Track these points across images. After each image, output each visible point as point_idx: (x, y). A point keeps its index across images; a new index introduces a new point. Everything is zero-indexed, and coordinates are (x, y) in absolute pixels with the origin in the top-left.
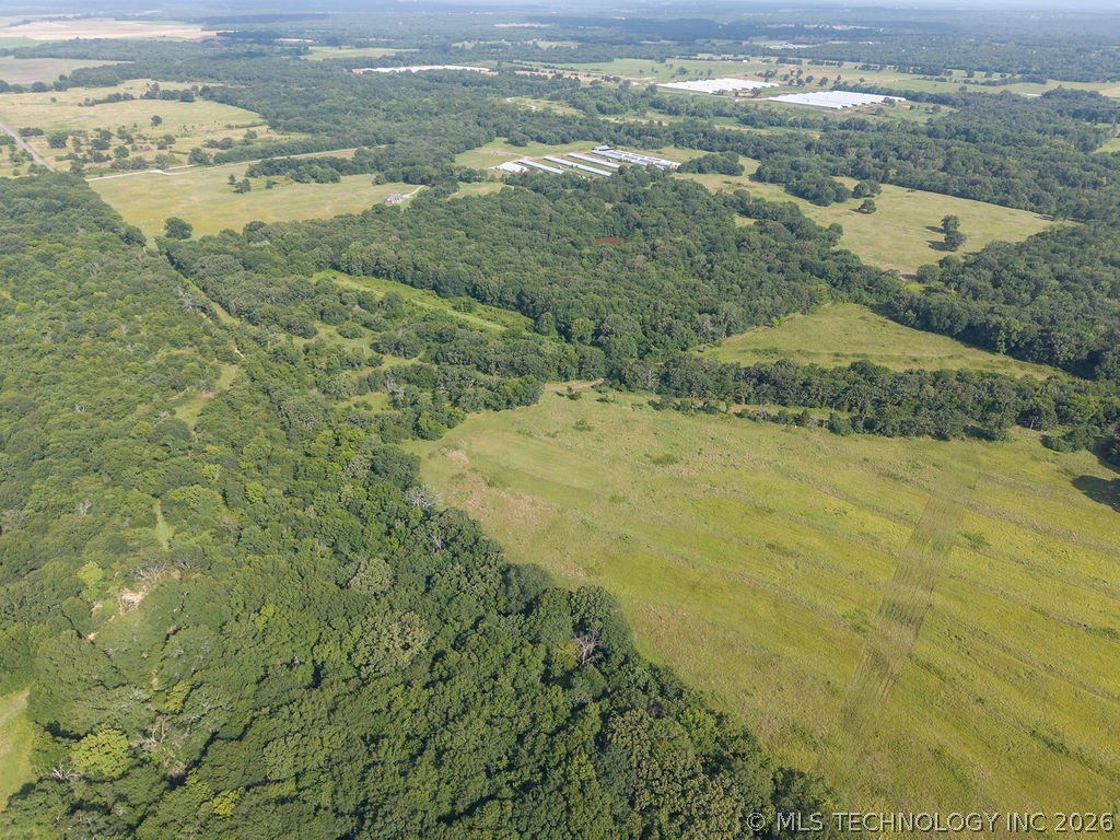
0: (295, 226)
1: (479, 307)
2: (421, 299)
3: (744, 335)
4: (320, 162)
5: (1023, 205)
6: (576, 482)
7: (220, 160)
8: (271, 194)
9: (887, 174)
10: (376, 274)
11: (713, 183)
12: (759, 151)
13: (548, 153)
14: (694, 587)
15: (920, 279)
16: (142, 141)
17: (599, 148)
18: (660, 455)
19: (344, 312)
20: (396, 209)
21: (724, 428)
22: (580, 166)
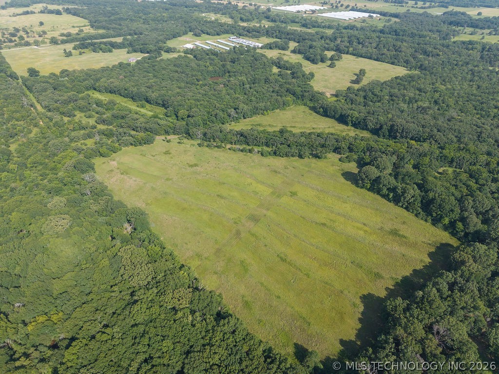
0: (82, 71)
1: (148, 105)
2: (125, 102)
3: (251, 119)
4: (105, 43)
5: (400, 64)
6: (155, 173)
7: (63, 42)
8: (80, 57)
9: (348, 50)
10: (110, 92)
11: (272, 54)
12: (300, 39)
13: (209, 39)
14: (184, 209)
15: (336, 96)
16: (32, 33)
17: (232, 38)
18: (193, 163)
19: (88, 107)
20: (129, 65)
21: (222, 154)
22: (219, 46)
